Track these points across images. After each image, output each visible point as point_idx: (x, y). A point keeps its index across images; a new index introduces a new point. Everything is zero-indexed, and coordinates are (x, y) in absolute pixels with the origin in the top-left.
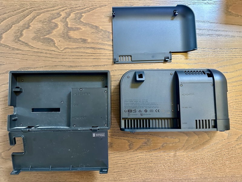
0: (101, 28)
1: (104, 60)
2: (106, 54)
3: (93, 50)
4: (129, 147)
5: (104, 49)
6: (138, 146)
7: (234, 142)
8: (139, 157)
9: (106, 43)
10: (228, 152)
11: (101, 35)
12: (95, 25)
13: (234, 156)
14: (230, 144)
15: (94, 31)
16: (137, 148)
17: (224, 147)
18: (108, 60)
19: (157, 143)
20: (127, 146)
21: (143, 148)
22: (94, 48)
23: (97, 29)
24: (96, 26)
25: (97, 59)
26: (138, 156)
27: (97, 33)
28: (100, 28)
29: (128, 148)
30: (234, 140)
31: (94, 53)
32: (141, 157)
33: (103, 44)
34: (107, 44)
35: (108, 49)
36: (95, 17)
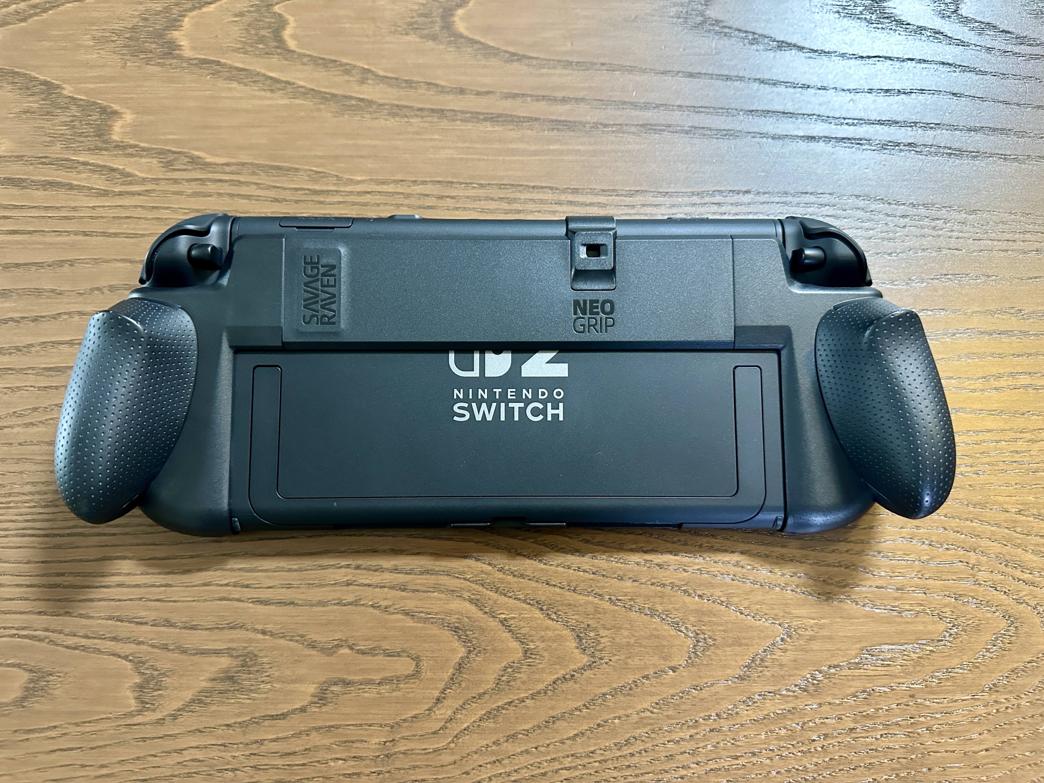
0: (68, 90)
1: (59, 239)
2: (74, 209)
3: (14, 191)
4: (136, 698)
5: (71, 187)
6: (188, 695)
7: (728, 688)
8: (187, 755)
9: (81, 159)
10: (691, 746)
11: (64, 124)
12: (42, 78)
13: (726, 764)
14: (704, 694)
15: (36, 105)
16: (179, 705)
17: (670, 713)
18: (80, 238)
19: (294, 682)
20: (129, 694)
21: (214, 708)
22: (24, 180)
23: (50, 94)
24: (45, 83)
25: (30, 232)
26: (180, 751)
27: (48, 113)
28: (65, 92)
29: (133, 702)
30: (729, 671)
31: (16, 207)
32: (200, 755)
33: (69, 164)
34: (85, 164)
35: (90, 189)
36: (47, 44)
